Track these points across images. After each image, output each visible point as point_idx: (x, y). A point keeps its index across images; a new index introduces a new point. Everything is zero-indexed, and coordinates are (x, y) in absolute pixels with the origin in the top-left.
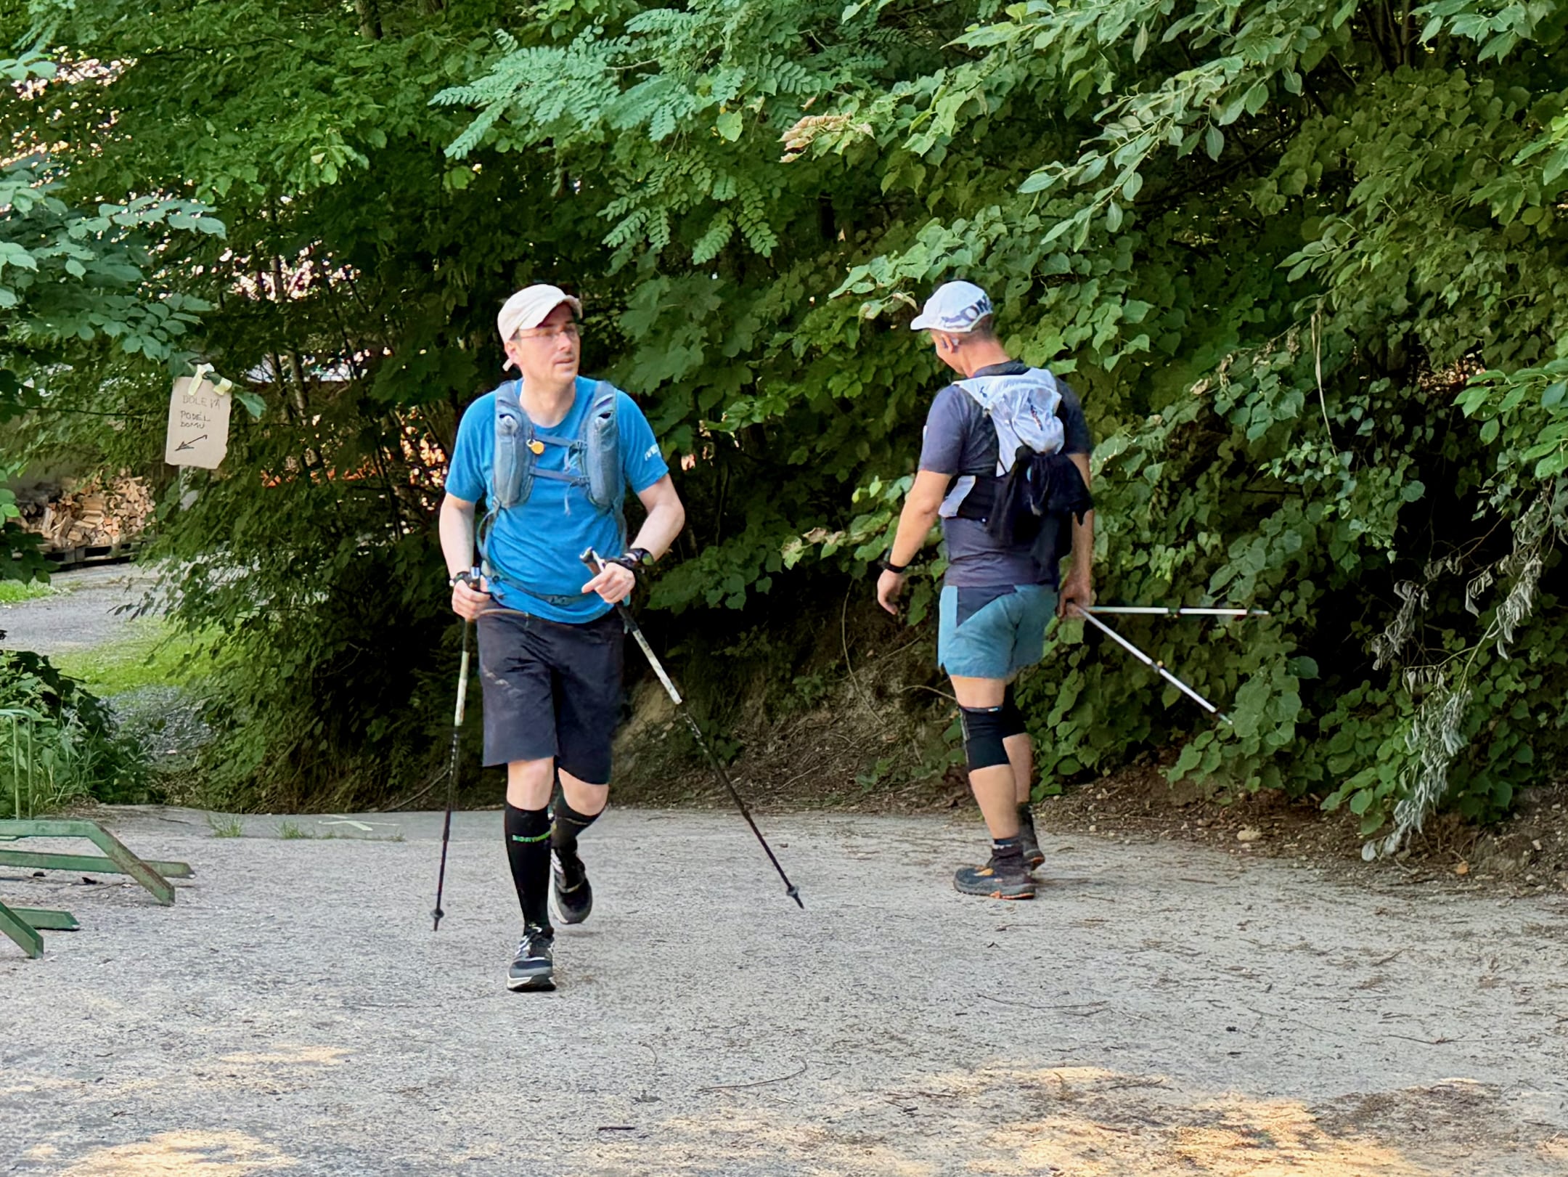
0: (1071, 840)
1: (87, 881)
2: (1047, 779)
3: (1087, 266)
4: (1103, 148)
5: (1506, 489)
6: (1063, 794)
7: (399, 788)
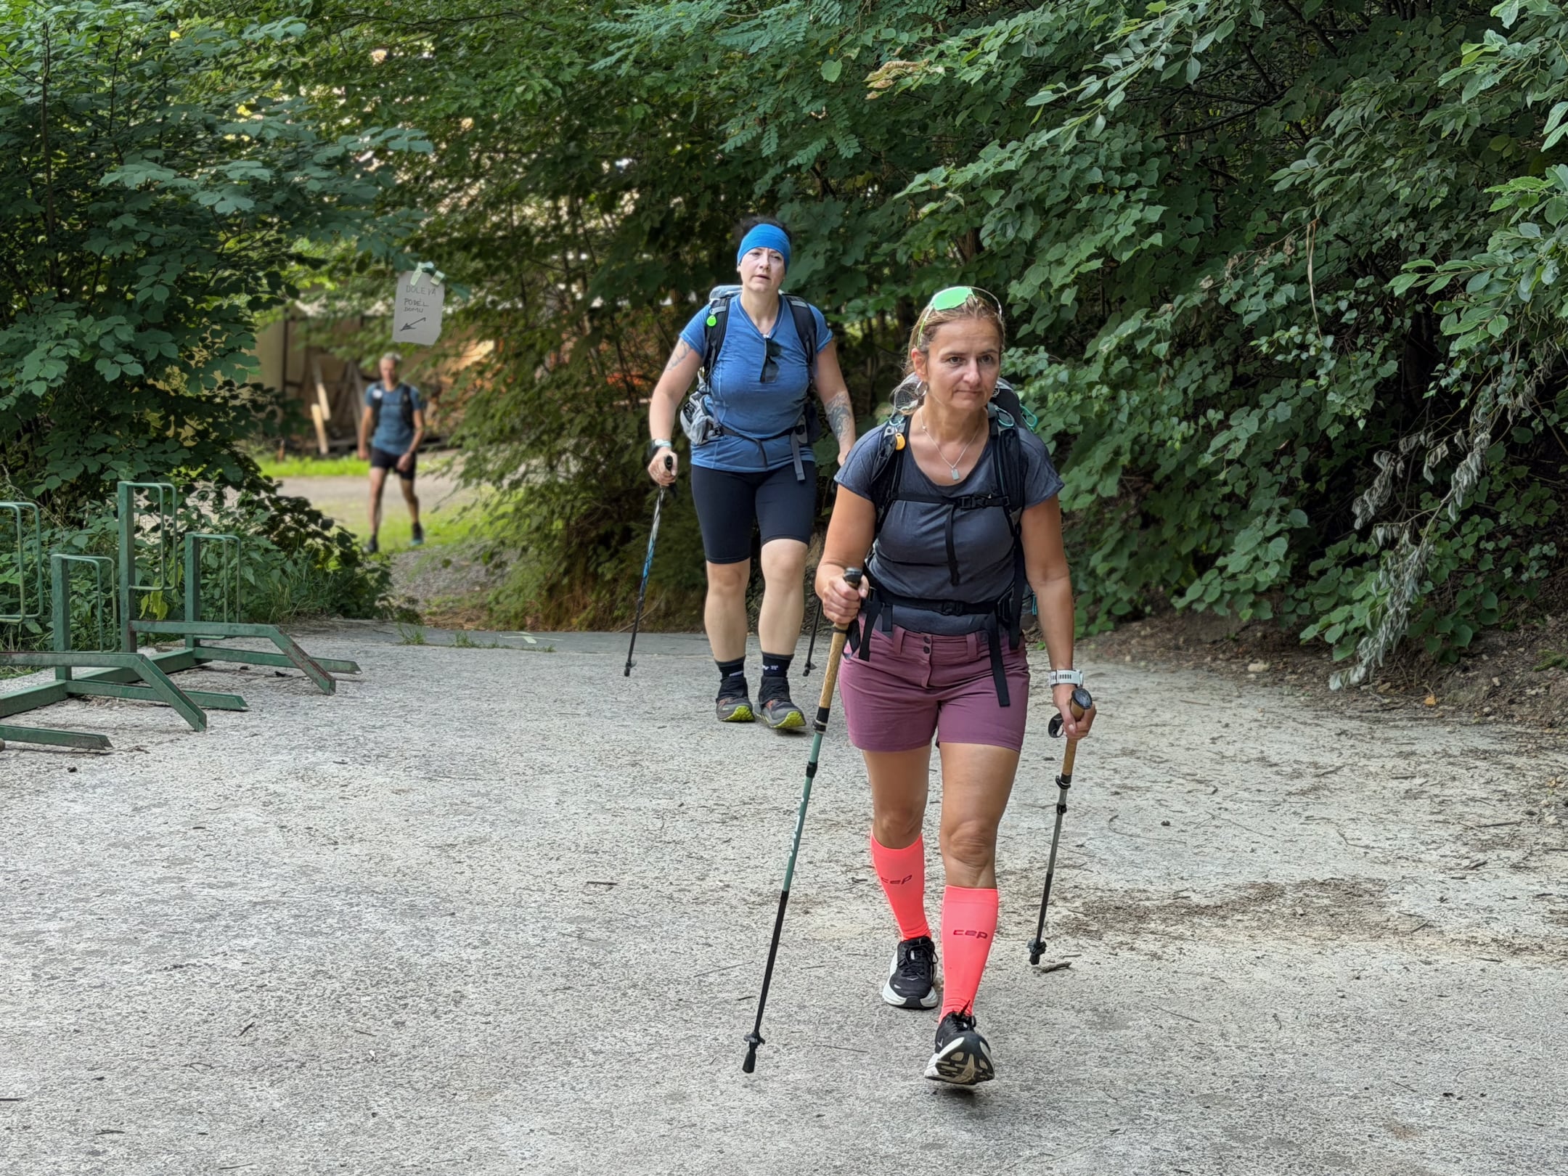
0: (1105, 667)
1: (278, 674)
2: (1102, 618)
3: (1117, 179)
4: (1103, 73)
5: (1456, 373)
6: (1116, 630)
7: (623, 618)
